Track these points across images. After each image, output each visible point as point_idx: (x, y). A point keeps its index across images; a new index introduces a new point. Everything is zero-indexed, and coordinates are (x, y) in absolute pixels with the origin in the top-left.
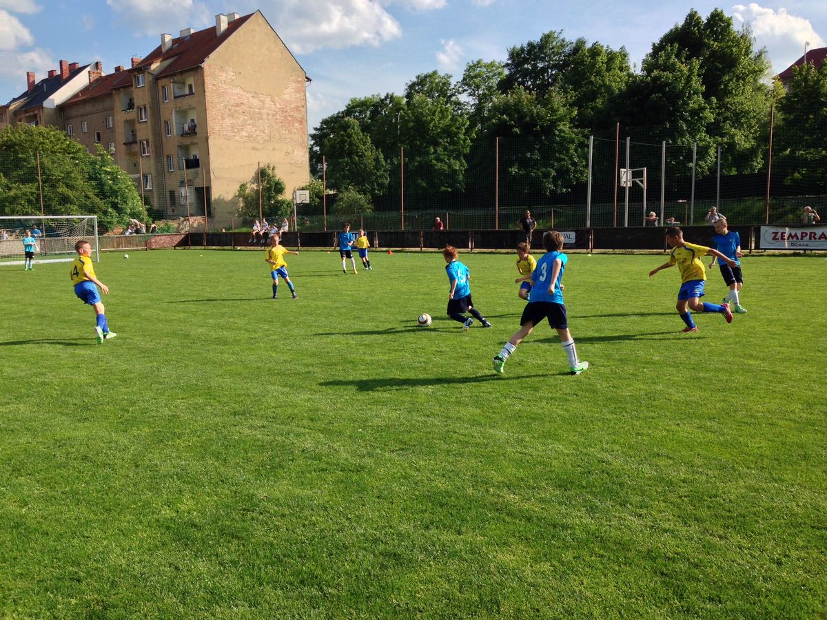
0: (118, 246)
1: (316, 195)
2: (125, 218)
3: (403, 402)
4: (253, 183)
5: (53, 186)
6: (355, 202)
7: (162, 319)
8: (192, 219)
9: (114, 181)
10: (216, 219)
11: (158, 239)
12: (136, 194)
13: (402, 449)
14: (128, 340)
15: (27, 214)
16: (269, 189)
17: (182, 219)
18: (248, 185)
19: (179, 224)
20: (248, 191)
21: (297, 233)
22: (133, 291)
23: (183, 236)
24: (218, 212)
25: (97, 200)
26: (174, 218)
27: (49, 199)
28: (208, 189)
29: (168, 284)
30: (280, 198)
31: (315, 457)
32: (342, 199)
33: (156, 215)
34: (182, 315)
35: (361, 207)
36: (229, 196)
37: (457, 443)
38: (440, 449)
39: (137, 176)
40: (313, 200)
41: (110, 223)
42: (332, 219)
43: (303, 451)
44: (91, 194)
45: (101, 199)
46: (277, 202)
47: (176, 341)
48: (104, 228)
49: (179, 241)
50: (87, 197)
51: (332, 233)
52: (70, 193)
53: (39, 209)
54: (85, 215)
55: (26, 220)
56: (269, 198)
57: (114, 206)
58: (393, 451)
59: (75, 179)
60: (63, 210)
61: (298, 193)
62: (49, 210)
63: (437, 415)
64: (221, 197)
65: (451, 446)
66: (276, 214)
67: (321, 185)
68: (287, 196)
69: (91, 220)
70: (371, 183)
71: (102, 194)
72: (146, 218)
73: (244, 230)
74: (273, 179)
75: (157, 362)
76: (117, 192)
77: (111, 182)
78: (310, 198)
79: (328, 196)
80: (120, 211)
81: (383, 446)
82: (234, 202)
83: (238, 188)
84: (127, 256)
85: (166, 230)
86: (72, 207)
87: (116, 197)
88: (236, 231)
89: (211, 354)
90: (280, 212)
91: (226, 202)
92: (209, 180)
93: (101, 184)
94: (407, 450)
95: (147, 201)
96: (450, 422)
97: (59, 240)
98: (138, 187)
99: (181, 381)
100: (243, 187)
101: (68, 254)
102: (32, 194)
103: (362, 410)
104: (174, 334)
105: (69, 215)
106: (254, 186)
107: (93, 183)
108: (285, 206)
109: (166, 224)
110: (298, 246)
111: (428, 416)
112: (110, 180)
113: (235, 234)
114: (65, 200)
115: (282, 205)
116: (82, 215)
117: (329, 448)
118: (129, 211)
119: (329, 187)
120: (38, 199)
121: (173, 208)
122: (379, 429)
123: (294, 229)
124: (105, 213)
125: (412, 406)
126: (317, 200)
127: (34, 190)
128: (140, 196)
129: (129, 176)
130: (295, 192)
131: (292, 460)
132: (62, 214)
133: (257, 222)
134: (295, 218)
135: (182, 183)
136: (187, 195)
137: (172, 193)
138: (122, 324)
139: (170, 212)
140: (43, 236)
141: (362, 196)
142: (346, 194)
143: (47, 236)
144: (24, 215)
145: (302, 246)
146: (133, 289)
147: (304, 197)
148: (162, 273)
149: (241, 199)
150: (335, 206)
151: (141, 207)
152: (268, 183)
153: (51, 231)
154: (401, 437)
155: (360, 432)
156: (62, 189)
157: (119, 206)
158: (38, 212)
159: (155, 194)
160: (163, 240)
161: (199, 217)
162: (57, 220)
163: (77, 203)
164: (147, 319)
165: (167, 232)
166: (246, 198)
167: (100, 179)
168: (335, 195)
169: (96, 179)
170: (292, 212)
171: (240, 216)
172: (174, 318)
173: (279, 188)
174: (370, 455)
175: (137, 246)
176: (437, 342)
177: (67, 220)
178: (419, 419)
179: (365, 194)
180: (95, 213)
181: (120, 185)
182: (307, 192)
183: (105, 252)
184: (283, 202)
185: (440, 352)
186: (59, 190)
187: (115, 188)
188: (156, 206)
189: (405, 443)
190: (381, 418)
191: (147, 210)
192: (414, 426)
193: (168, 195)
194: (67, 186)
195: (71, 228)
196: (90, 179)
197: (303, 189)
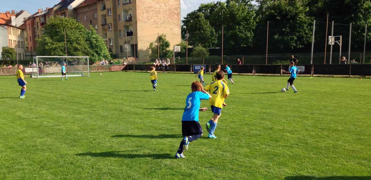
0: (98, 70)
1: (183, 48)
2: (101, 58)
3: (214, 145)
4: (156, 43)
5: (71, 43)
6: (201, 51)
7: (112, 103)
8: (129, 59)
9: (97, 41)
10: (140, 58)
11: (114, 67)
12: (106, 48)
13: (210, 167)
14: (97, 112)
15: (60, 55)
16: (163, 45)
17: (125, 58)
18: (154, 43)
19: (124, 61)
20: (153, 46)
21: (174, 65)
22: (101, 90)
23: (125, 66)
24: (140, 55)
25: (89, 50)
26: (121, 58)
27: (70, 49)
28: (136, 45)
29: (116, 87)
30: (168, 49)
31: (171, 168)
32: (195, 50)
33: (114, 56)
34: (120, 101)
35: (204, 54)
36: (145, 49)
37: (237, 165)
38: (228, 168)
39: (106, 39)
40: (182, 50)
41: (95, 60)
42: (191, 59)
43: (166, 165)
44: (87, 47)
45: (91, 49)
46: (166, 51)
47: (116, 112)
48: (92, 62)
49: (123, 68)
50: (85, 48)
51: (190, 66)
52: (78, 47)
53: (65, 53)
54: (84, 56)
55: (60, 58)
56: (163, 49)
57: (97, 52)
58: (206, 168)
59: (81, 40)
60: (75, 54)
61: (176, 47)
62: (69, 54)
63: (229, 151)
64: (142, 49)
65: (234, 166)
66: (166, 56)
67: (186, 43)
68: (171, 48)
69: (86, 59)
70: (209, 43)
71: (92, 47)
72: (110, 58)
73: (152, 63)
74: (165, 41)
75: (107, 121)
76: (98, 46)
77: (95, 42)
78: (181, 49)
79: (189, 49)
80: (99, 55)
81: (202, 165)
82: (147, 51)
83: (149, 45)
84: (101, 74)
85: (118, 63)
86: (79, 52)
87: (98, 49)
88: (148, 64)
89: (131, 119)
90: (167, 56)
91: (144, 51)
92: (137, 41)
93: (91, 43)
94: (213, 167)
95: (110, 50)
96: (234, 155)
97: (73, 67)
98: (107, 44)
99: (116, 131)
100: (151, 44)
101: (77, 73)
102: (63, 46)
103: (194, 147)
104: (116, 109)
105: (78, 56)
106: (156, 44)
107: (88, 42)
108: (170, 53)
109: (118, 61)
110: (174, 71)
111: (225, 152)
112: (95, 41)
113: (147, 65)
114: (76, 49)
115: (168, 52)
116: (83, 56)
117: (177, 164)
118: (102, 55)
119: (189, 44)
120: (65, 49)
121: (121, 53)
122: (201, 157)
123: (173, 63)
124: (93, 55)
125: (217, 146)
126: (184, 50)
127: (63, 45)
128: (108, 48)
129: (103, 39)
130: (174, 47)
131: (160, 169)
132: (75, 56)
133: (157, 60)
134: (174, 59)
135: (125, 43)
136: (127, 47)
137: (121, 47)
138: (95, 104)
139: (120, 55)
140: (67, 65)
141: (204, 49)
142: (197, 47)
143: (68, 65)
144: (59, 56)
145: (176, 71)
146: (102, 89)
147: (178, 49)
148: (114, 82)
149: (150, 50)
150: (192, 53)
151: (108, 53)
152: (162, 43)
153: (70, 63)
154: (211, 161)
155: (192, 158)
156: (75, 45)
157: (99, 52)
158: (65, 55)
159: (114, 47)
160: (116, 67)
161: (132, 58)
162: (73, 58)
163: (81, 51)
164: (106, 102)
165: (119, 64)
166: (152, 49)
167: (91, 41)
168: (192, 48)
169: (89, 40)
170: (173, 56)
171: (150, 57)
172: (117, 102)
173: (167, 45)
174: (196, 169)
175: (106, 70)
176: (232, 117)
177: (77, 58)
178: (220, 153)
179: (206, 48)
180: (89, 55)
181: (99, 43)
182: (179, 47)
183: (92, 72)
184: (169, 51)
185: (234, 121)
186: (74, 45)
187: (97, 44)
188: (114, 53)
189: (213, 164)
190: (202, 151)
191: (111, 54)
192: (217, 156)
193: (119, 48)
194: (77, 43)
195: (78, 62)
196: (87, 40)
197: (178, 45)
